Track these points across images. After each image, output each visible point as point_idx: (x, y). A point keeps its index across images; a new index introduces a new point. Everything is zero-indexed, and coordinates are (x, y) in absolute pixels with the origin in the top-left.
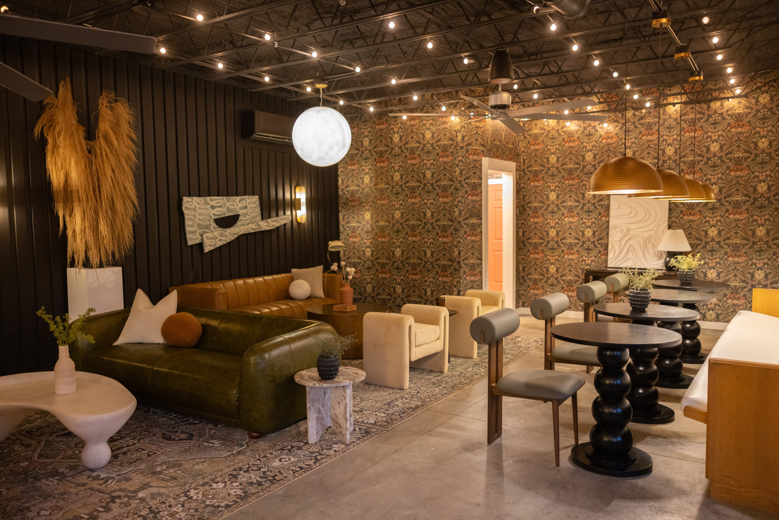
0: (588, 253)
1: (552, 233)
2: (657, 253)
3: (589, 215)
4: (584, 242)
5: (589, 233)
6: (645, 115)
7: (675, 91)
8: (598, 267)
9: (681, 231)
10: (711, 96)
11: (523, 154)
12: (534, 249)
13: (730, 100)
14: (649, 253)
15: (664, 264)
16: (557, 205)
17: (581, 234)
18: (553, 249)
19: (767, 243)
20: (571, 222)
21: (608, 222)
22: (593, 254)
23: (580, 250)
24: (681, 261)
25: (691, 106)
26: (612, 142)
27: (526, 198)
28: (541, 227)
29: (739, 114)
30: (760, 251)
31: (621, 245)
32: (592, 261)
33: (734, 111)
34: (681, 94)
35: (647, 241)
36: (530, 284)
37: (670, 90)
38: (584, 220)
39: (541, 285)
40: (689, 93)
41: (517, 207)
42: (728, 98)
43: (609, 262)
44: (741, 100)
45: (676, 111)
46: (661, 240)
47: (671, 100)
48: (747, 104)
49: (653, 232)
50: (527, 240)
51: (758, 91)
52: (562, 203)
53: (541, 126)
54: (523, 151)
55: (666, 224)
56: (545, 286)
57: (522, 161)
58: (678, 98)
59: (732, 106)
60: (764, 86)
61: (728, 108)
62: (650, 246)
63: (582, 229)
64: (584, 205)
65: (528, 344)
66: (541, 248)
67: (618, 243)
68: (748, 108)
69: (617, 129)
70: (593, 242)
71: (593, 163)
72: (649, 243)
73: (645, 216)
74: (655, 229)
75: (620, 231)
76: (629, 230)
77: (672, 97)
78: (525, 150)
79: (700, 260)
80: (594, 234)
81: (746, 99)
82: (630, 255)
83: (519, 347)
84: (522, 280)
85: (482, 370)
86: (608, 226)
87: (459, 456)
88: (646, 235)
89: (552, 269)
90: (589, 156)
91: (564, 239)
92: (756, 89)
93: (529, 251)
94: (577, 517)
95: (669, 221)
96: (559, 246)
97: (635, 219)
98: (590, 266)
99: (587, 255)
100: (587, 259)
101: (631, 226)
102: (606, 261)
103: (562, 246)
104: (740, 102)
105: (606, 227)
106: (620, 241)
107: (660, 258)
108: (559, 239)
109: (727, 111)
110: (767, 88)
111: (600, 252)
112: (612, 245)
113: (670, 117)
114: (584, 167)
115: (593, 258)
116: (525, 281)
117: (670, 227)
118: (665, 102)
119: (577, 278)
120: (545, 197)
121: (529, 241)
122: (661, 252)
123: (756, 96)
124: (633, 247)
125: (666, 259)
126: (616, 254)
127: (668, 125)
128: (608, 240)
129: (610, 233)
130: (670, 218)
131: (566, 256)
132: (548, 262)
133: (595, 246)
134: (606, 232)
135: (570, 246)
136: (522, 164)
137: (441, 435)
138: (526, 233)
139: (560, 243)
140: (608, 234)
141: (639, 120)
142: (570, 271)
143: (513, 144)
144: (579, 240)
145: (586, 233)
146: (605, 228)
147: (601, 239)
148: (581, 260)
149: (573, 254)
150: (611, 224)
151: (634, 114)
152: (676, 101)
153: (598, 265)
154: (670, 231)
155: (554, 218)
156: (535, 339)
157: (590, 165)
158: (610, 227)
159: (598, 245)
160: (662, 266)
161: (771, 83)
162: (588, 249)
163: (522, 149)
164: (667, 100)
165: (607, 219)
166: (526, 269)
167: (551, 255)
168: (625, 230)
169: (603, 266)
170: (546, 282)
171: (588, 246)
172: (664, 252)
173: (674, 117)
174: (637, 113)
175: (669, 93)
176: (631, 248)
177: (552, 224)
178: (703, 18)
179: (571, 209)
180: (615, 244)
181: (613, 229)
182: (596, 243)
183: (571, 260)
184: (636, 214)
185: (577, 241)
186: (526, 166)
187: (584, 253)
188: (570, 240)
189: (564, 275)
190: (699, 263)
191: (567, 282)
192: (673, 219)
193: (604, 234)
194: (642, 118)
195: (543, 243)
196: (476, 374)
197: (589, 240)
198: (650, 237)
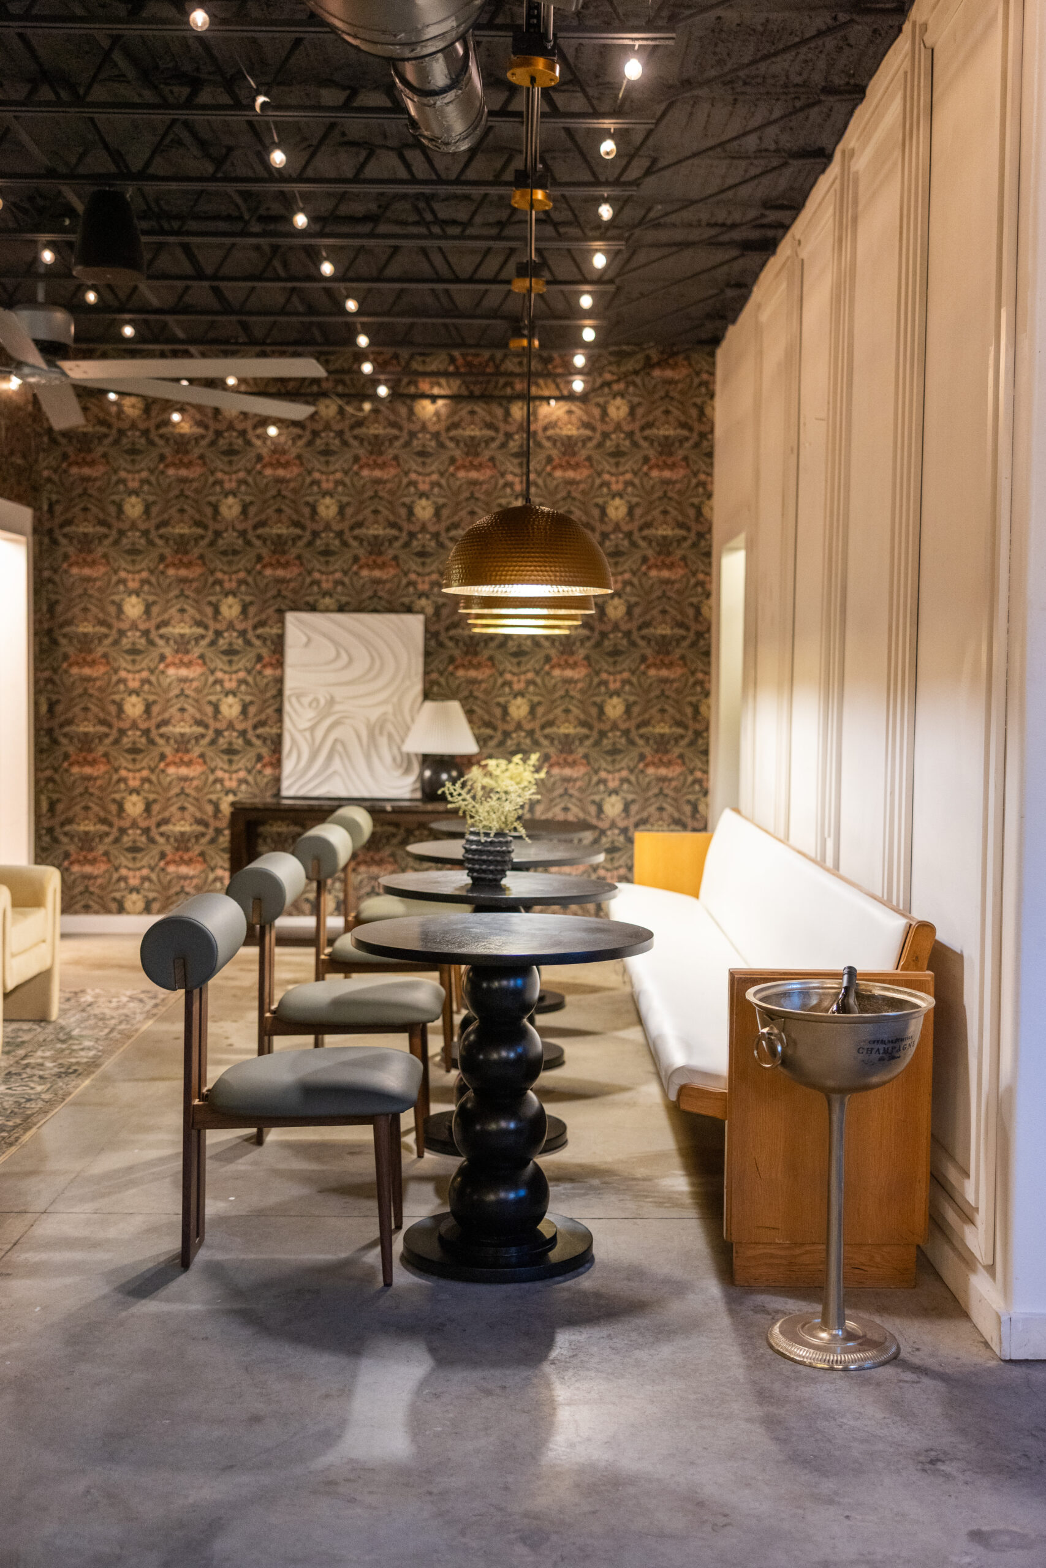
0: (230, 762)
1: (134, 707)
2: (399, 759)
3: (230, 662)
4: (218, 733)
5: (230, 708)
6: (365, 418)
7: (433, 367)
8: (255, 796)
9: (455, 706)
10: (513, 388)
11: (49, 486)
12: (81, 750)
13: (553, 402)
14: (380, 758)
15: (418, 785)
16: (146, 633)
17: (209, 710)
18: (134, 750)
19: (626, 733)
20: (185, 680)
21: (280, 681)
22: (242, 762)
23: (210, 753)
24: (497, 772)
25: (469, 408)
26: (288, 476)
27: (60, 608)
28: (101, 690)
29: (569, 438)
30: (614, 752)
31: (313, 739)
32: (241, 781)
33: (558, 431)
34: (446, 374)
35: (375, 730)
36: (72, 849)
37: (424, 362)
38: (219, 675)
39: (101, 849)
40: (465, 374)
41: (36, 634)
42: (547, 399)
43: (285, 784)
44: (574, 408)
45: (437, 414)
46: (408, 729)
47: (425, 386)
48: (585, 418)
49: (389, 708)
50: (61, 726)
51: (606, 390)
52: (158, 627)
53: (101, 415)
54: (49, 480)
55: (418, 688)
56: (114, 851)
57: (45, 507)
58: (439, 385)
59: (554, 418)
60: (618, 381)
61: (547, 421)
62: (383, 741)
63: (213, 698)
64: (218, 634)
65: (117, 1008)
66: (101, 750)
67: (308, 734)
68: (587, 425)
69: (300, 443)
70: (243, 733)
71: (240, 527)
72: (381, 733)
73: (371, 668)
74: (395, 699)
75: (310, 704)
76: (332, 701)
77: (427, 380)
78: (55, 478)
79: (537, 770)
80: (244, 711)
81: (583, 406)
82: (337, 765)
83: (103, 1018)
84: (47, 839)
85: (39, 1088)
86: (280, 693)
87: (124, 1314)
88: (374, 715)
89: (134, 806)
90: (230, 507)
91: (165, 723)
92: (602, 386)
93: (66, 756)
94: (504, 1388)
95: (425, 682)
96: (152, 742)
97: (347, 675)
98: (235, 794)
99: (226, 767)
100: (226, 776)
101: (339, 693)
102: (277, 780)
103: (161, 741)
104: (570, 412)
105: (274, 692)
106: (312, 729)
107: (408, 770)
108: (152, 724)
109: (545, 429)
110: (621, 386)
111: (260, 758)
112: (293, 741)
113: (424, 428)
114: (218, 534)
115: (242, 774)
116: (56, 840)
117: (427, 695)
118: (412, 390)
119: (201, 829)
120: (112, 610)
121: (66, 729)
122: (408, 755)
123: (601, 400)
124: (343, 744)
125: (421, 775)
126: (303, 763)
127: (419, 449)
128: (281, 728)
129: (287, 707)
130: (426, 673)
131: (172, 770)
132: (122, 786)
133: (248, 743)
134: (275, 706)
135: (183, 744)
136: (46, 516)
137: (34, 1270)
138: (60, 708)
139: (154, 734)
140: (280, 711)
141: (352, 428)
142: (183, 809)
143: (24, 457)
144: (206, 727)
145: (224, 709)
146: (274, 697)
147: (262, 724)
148: (211, 778)
149: (189, 764)
150: (289, 685)
151: (341, 411)
152: (436, 391)
153: (257, 791)
154: (429, 705)
155: (138, 667)
156: (129, 993)
157: (234, 529)
158: (287, 692)
159: (255, 740)
160: (414, 791)
161: (630, 378)
162: (230, 751)
163: (46, 473)
164: (417, 387)
165: (278, 672)
166: (60, 807)
167: (130, 766)
168: (322, 702)
169: (269, 794)
170: (117, 841)
171: (230, 744)
172: (416, 755)
173: (433, 428)
174: (350, 409)
175: (421, 368)
176: (339, 747)
177: (134, 684)
178: (600, 205)
179: (183, 645)
180: (299, 737)
181: (294, 700)
182: (250, 735)
183: (185, 779)
184: (351, 660)
185: (201, 730)
186: (57, 521)
187: (220, 762)
188: (182, 728)
189: (166, 821)
190: (537, 776)
191: (176, 840)
192: (434, 676)
193: (270, 711)
194: (359, 423)
195: (107, 735)
196: (29, 1100)
197: (231, 726)
198: (382, 722)
